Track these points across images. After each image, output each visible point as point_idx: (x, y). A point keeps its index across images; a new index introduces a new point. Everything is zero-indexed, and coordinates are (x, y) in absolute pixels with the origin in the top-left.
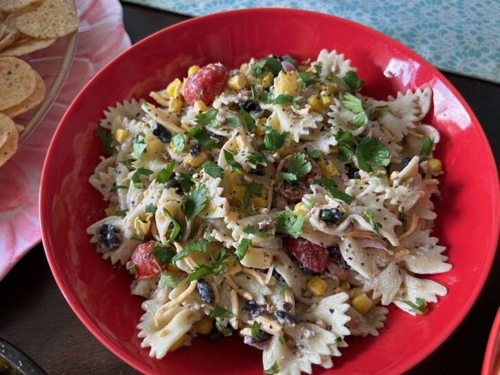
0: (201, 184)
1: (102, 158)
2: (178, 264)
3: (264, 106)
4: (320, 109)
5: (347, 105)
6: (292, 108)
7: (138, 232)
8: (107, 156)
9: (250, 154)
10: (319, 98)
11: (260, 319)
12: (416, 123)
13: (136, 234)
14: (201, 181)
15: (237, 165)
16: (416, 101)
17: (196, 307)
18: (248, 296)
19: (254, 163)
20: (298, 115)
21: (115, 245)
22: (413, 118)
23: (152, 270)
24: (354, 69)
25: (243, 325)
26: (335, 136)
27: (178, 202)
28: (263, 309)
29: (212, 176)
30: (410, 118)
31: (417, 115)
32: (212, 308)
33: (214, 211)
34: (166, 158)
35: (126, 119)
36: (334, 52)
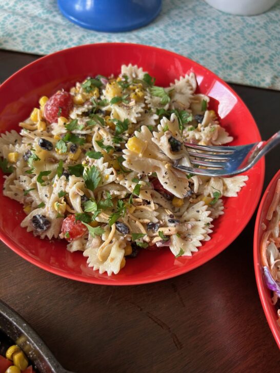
0: (90, 166)
1: (5, 177)
2: (97, 219)
3: (104, 109)
4: (139, 100)
5: (155, 94)
6: (124, 103)
7: (60, 212)
8: (8, 174)
9: (113, 139)
10: (136, 94)
11: (161, 229)
12: (193, 94)
13: (59, 214)
14: (90, 164)
15: (109, 148)
16: (188, 82)
17: (122, 238)
18: (147, 221)
19: (118, 143)
20: (128, 107)
21: (47, 226)
22: (191, 92)
23: (81, 230)
24: (146, 73)
25: (152, 238)
26: (155, 113)
27: (83, 181)
28: (159, 224)
29: (96, 159)
30: (189, 92)
31: (192, 89)
32: (131, 236)
33: (107, 178)
34: (54, 161)
35: (11, 145)
36: (130, 65)
